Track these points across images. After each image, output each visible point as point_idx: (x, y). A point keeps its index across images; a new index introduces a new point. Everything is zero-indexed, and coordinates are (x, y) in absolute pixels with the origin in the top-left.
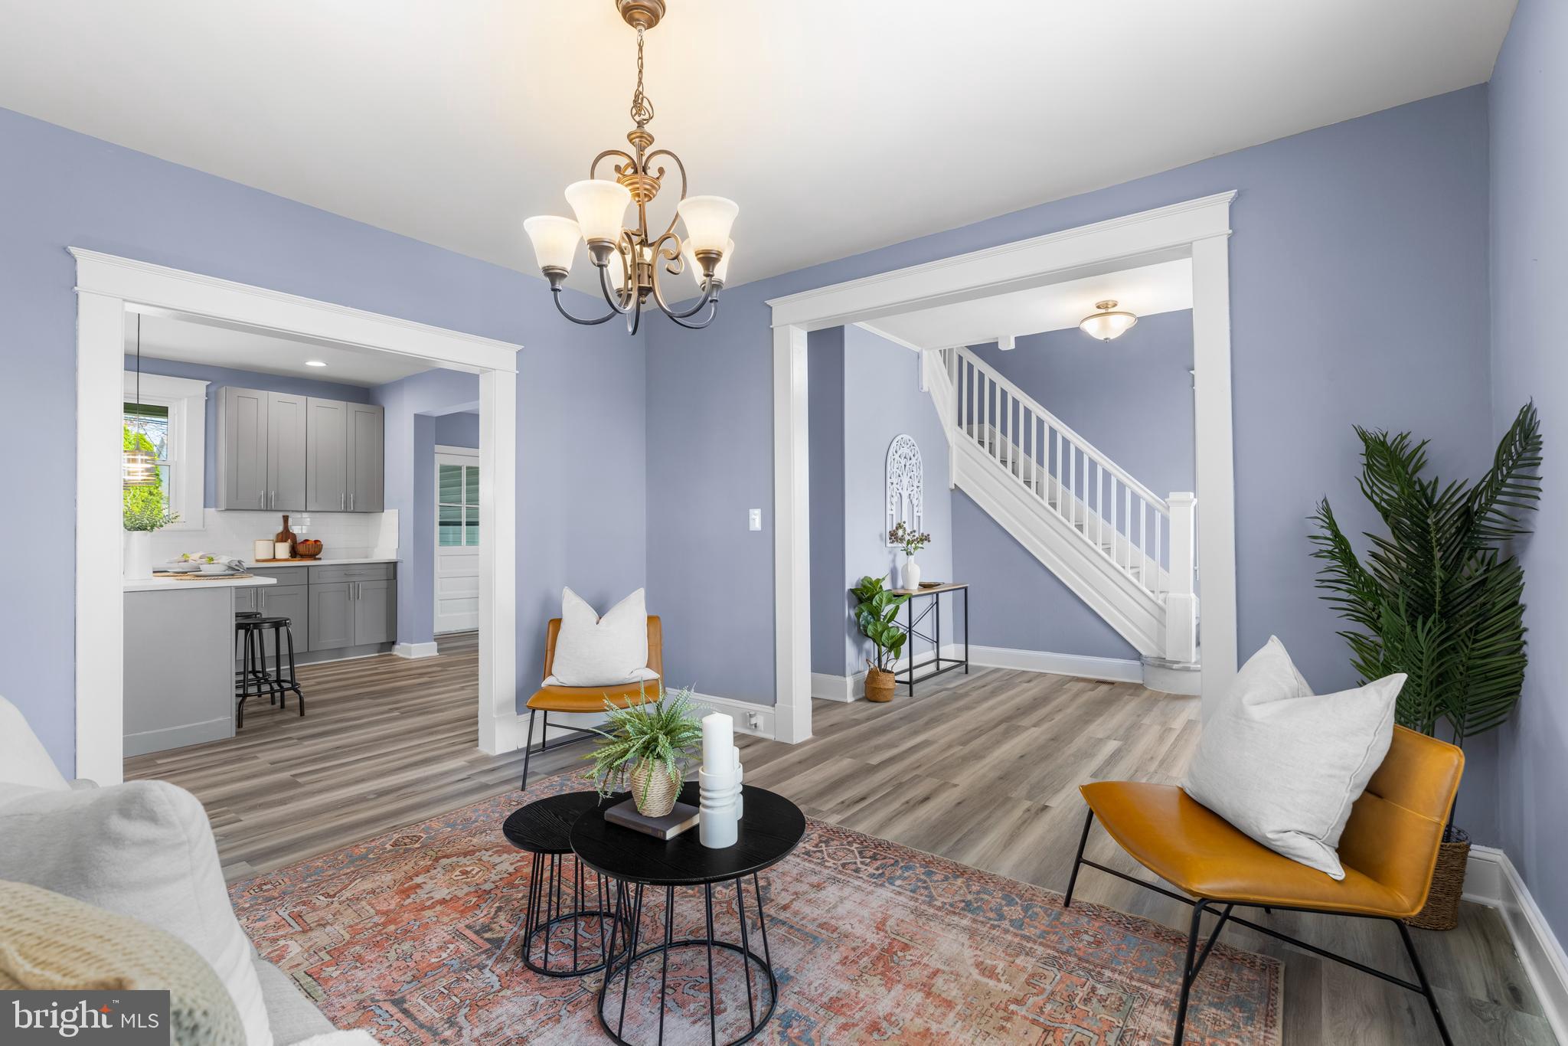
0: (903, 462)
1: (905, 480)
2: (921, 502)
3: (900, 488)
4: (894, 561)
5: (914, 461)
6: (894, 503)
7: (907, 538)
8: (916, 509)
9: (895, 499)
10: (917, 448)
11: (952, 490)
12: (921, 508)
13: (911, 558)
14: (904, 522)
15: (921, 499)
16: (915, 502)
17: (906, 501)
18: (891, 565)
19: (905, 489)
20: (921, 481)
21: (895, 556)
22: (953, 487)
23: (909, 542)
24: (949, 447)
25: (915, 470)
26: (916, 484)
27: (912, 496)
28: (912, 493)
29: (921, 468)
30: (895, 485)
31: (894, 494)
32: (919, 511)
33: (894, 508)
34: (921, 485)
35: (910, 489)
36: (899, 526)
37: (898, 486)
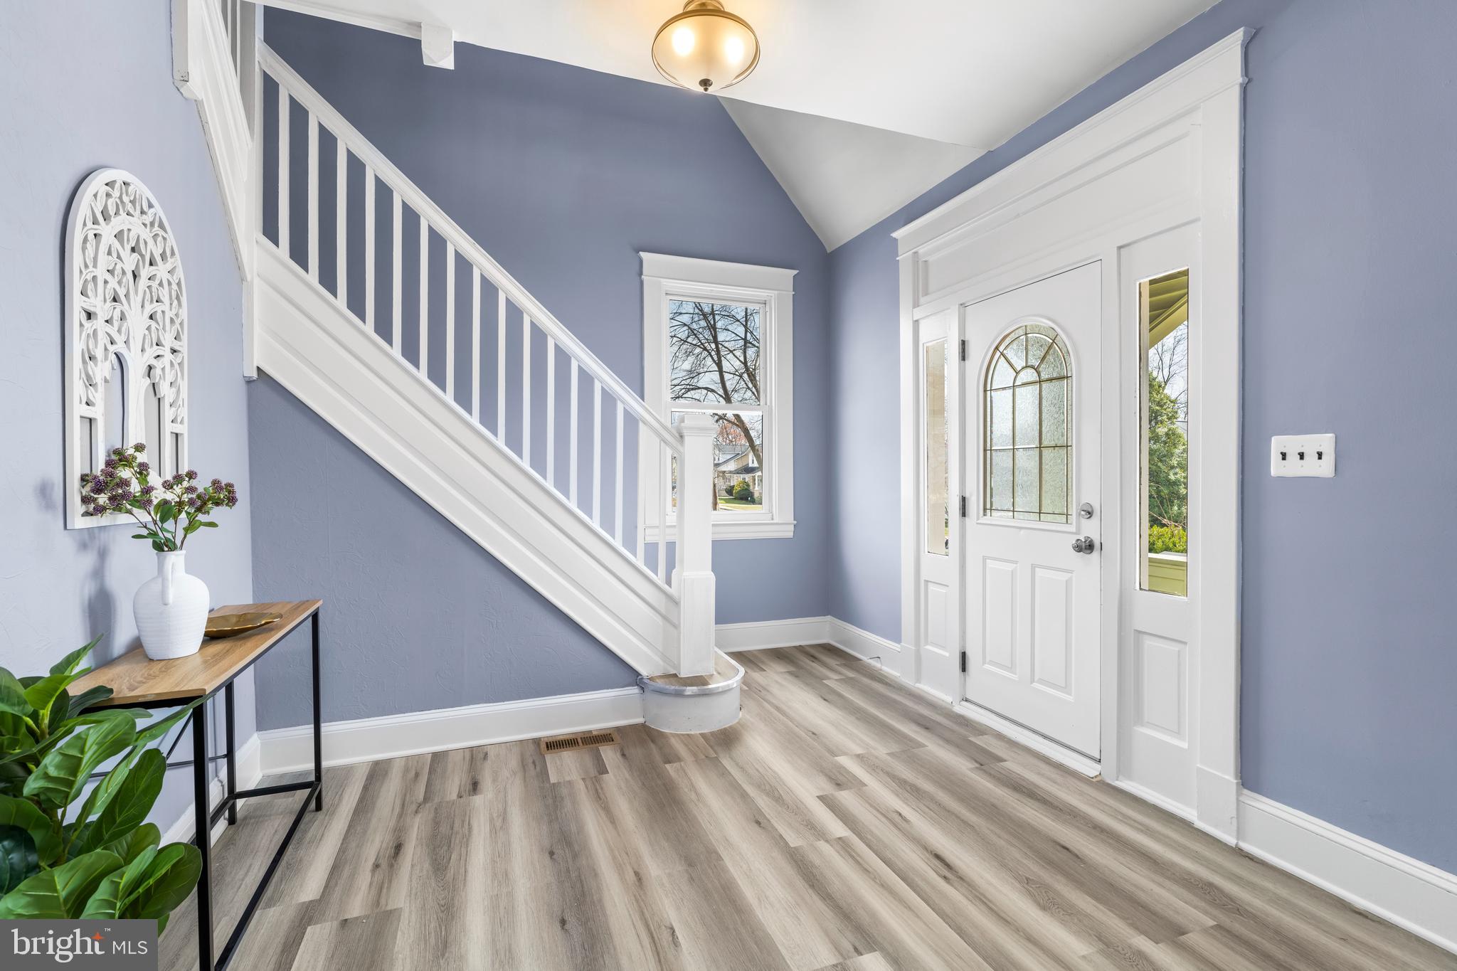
0: (130, 261)
1: (137, 322)
2: (184, 394)
3: (120, 339)
4: (98, 573)
5: (161, 270)
6: (98, 380)
7: (159, 495)
8: (168, 413)
9: (103, 369)
10: (172, 240)
11: (249, 382)
12: (184, 412)
13: (175, 559)
14: (139, 448)
15: (184, 385)
16: (165, 390)
17: (137, 384)
18: (89, 589)
19: (136, 345)
20: (185, 337)
21: (103, 554)
22: (255, 375)
23: (167, 511)
24: (243, 279)
25: (166, 299)
26: (168, 341)
27: (157, 372)
28: (158, 364)
29: (184, 299)
30: (99, 323)
31: (99, 353)
32: (178, 418)
33: (98, 396)
34: (183, 346)
35: (152, 351)
36: (119, 458)
37: (113, 331)
